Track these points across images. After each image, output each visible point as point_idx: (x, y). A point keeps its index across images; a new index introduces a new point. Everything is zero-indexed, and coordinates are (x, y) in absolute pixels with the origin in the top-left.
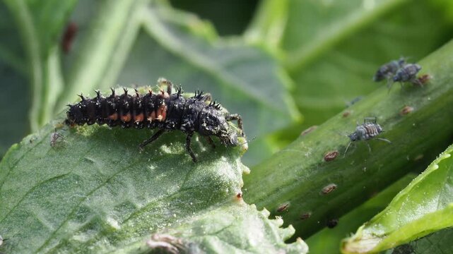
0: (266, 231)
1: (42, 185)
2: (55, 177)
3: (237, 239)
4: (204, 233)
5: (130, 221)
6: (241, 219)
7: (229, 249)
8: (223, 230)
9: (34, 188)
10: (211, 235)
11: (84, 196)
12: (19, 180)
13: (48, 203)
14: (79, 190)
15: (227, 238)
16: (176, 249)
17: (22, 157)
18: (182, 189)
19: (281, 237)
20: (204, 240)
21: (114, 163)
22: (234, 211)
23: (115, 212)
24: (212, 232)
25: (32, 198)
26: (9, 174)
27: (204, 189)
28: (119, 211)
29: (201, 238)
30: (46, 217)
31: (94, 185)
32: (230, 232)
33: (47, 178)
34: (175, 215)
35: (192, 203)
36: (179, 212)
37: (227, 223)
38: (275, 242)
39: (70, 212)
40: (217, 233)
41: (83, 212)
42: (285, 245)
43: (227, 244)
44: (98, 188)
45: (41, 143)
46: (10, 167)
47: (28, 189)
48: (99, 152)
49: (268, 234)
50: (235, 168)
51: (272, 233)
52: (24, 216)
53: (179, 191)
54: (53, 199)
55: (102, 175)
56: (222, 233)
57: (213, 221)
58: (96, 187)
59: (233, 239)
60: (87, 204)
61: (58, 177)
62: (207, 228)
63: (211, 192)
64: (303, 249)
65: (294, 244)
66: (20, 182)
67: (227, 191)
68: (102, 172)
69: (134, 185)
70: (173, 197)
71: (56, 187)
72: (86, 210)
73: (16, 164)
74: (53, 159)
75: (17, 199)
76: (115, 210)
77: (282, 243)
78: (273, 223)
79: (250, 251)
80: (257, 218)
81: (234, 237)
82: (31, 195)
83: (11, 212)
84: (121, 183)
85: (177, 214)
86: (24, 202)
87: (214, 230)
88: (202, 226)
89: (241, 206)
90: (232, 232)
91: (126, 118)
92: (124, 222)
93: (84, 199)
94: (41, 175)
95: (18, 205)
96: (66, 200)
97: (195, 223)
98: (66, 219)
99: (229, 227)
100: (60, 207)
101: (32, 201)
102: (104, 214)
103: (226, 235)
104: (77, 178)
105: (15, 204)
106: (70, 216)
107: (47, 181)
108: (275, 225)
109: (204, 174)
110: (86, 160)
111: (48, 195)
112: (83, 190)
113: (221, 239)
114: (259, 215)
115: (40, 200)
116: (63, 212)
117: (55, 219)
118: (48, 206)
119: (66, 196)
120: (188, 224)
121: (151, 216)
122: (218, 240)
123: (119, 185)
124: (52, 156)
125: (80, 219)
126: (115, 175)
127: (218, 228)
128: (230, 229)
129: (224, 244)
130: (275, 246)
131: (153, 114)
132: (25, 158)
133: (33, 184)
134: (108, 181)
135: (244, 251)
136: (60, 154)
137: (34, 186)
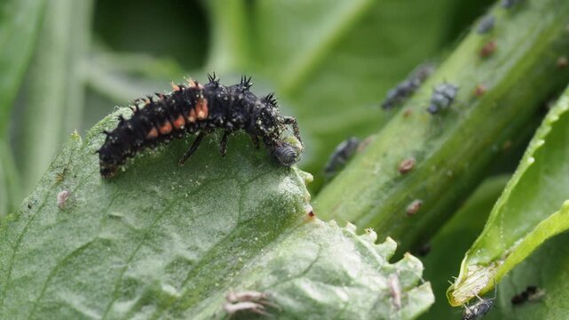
0: (361, 253)
1: (65, 263)
2: (79, 249)
3: (333, 275)
4: (289, 276)
5: (190, 282)
6: (327, 246)
7: (327, 290)
8: (311, 266)
9: (56, 269)
10: (298, 276)
11: (124, 266)
12: (31, 262)
13: (80, 284)
14: (115, 259)
15: (319, 276)
16: (262, 307)
17: (25, 230)
18: (240, 224)
19: (383, 257)
20: (293, 285)
21: (145, 211)
22: (313, 237)
23: (168, 275)
24: (298, 272)
25: (57, 282)
26: (14, 256)
27: (266, 217)
28: (172, 272)
29: (288, 284)
30: (84, 303)
31: (131, 246)
32: (320, 267)
33: (68, 253)
34: (240, 259)
35: (256, 239)
36: (244, 253)
37: (312, 256)
38: (379, 265)
39: (114, 289)
40: (306, 272)
41: (130, 285)
42: (392, 266)
43: (322, 284)
44: (137, 249)
45: (43, 205)
46: (12, 247)
47: (48, 272)
48: (123, 203)
49: (365, 255)
50: (294, 178)
51: (370, 253)
52: (55, 308)
53: (238, 227)
54: (84, 277)
55: (137, 231)
56: (311, 271)
57: (295, 258)
58: (135, 249)
59: (327, 275)
60: (131, 274)
61: (83, 248)
62: (291, 270)
63: (277, 219)
64: (416, 266)
65: (402, 261)
66: (34, 263)
67: (294, 211)
68: (136, 228)
69: (179, 232)
70: (232, 236)
71: (83, 262)
72: (133, 283)
73: (20, 241)
74: (68, 225)
75: (37, 288)
76: (166, 272)
77: (387, 265)
78: (365, 240)
79: (353, 286)
80: (343, 238)
81: (328, 273)
82: (54, 279)
83: (36, 305)
84: (163, 235)
85: (242, 257)
86: (49, 290)
87: (300, 269)
88: (283, 268)
89: (317, 227)
90: (323, 268)
91: (167, 128)
92: (183, 286)
93: (125, 269)
94: (59, 250)
95: (42, 295)
96: (103, 276)
97: (270, 264)
98: (111, 299)
99: (316, 261)
100: (99, 286)
101: (59, 285)
102: (156, 283)
103: (317, 272)
104: (107, 243)
105: (38, 294)
106: (116, 296)
107: (70, 256)
108: (370, 242)
109: (262, 197)
110: (111, 217)
111: (77, 274)
112: (119, 256)
113: (314, 279)
114: (345, 233)
115: (69, 282)
116: (104, 292)
117: (98, 304)
118: (81, 288)
119: (101, 270)
120: (261, 267)
121: (212, 269)
122: (310, 283)
123: (161, 238)
124: (65, 221)
125: (128, 296)
126: (152, 226)
127: (304, 265)
128: (318, 264)
129: (319, 286)
130: (380, 270)
131: (193, 112)
132: (29, 230)
133: (54, 264)
134: (147, 237)
135: (346, 288)
136: (75, 216)
137: (55, 265)
